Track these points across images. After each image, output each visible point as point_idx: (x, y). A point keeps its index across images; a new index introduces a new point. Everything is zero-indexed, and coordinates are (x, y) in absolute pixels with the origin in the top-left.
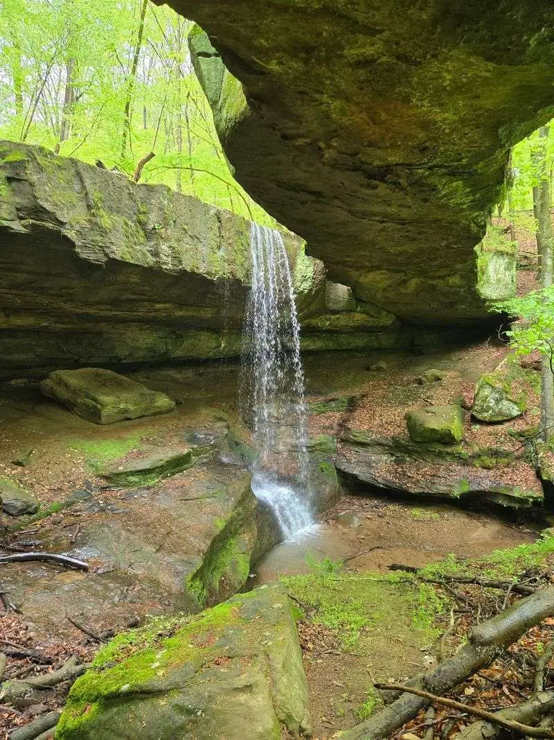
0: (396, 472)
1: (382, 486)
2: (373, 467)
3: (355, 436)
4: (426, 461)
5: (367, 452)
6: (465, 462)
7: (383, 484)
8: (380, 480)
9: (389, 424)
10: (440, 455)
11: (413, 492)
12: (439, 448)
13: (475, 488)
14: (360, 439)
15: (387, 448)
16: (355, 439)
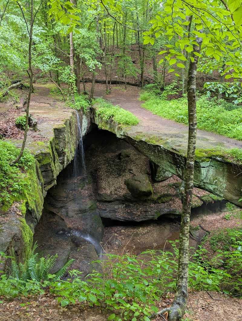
0: (128, 213)
1: (123, 221)
2: (116, 212)
3: (105, 198)
4: (139, 204)
5: (112, 205)
6: (155, 202)
7: (124, 220)
8: (121, 218)
9: (119, 189)
10: (145, 201)
11: (138, 221)
12: (145, 198)
13: (162, 213)
14: (108, 200)
15: (121, 201)
16: (106, 200)
